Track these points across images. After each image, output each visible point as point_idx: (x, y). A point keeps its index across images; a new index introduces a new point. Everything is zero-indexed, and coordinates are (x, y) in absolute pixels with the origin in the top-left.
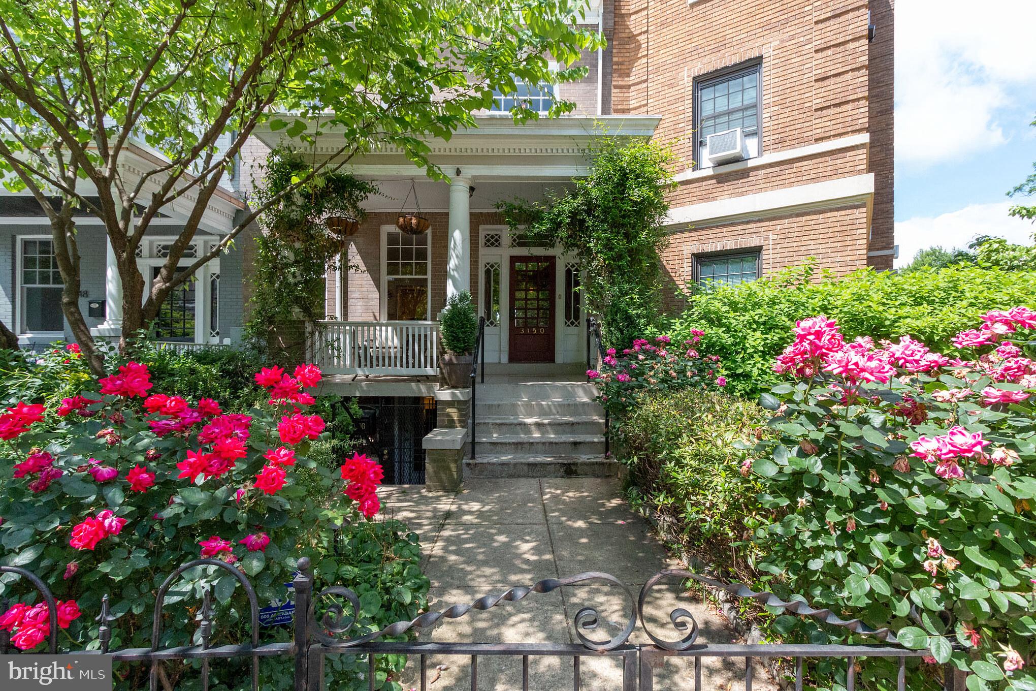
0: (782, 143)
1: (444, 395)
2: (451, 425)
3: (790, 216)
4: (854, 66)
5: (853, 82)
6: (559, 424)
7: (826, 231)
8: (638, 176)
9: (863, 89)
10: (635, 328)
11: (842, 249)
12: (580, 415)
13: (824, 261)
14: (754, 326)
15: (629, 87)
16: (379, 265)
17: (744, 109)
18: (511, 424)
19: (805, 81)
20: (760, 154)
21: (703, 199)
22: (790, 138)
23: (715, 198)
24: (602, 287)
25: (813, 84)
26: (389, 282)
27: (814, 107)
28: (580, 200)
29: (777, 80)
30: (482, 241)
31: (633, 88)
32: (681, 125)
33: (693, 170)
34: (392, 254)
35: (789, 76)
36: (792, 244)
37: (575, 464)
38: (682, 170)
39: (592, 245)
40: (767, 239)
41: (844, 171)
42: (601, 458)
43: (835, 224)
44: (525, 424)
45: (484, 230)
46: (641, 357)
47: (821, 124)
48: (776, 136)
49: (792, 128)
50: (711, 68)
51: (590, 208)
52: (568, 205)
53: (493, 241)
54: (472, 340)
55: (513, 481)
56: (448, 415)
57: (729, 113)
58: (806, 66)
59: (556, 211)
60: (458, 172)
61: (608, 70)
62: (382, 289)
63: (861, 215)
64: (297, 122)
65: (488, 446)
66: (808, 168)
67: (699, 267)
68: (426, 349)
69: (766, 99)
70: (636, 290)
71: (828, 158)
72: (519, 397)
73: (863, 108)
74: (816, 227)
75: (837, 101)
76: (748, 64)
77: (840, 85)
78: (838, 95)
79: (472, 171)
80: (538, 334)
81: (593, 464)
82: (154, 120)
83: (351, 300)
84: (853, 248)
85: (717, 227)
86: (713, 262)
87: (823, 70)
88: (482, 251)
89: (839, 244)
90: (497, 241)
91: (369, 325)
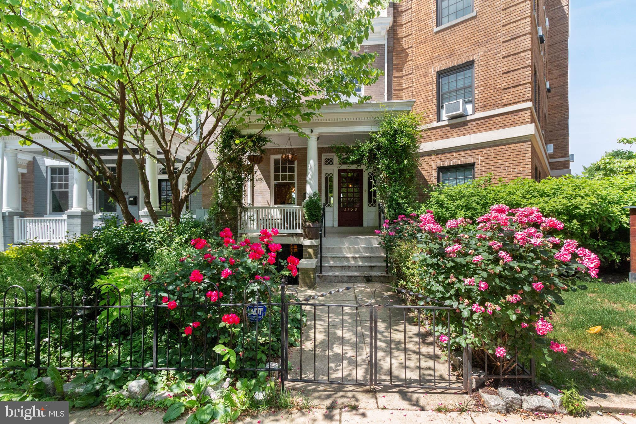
0: (485, 107)
1: (307, 242)
2: (310, 257)
3: (490, 147)
4: (523, 66)
5: (523, 74)
6: (364, 257)
7: (509, 154)
8: (402, 132)
9: (528, 78)
10: (402, 209)
11: (518, 164)
12: (374, 253)
13: (509, 171)
14: (461, 208)
15: (402, 77)
16: (270, 176)
17: (465, 88)
18: (339, 257)
19: (497, 74)
20: (474, 112)
21: (443, 137)
22: (489, 104)
23: (449, 137)
24: (385, 188)
25: (501, 75)
26: (275, 184)
27: (502, 88)
28: (374, 144)
29: (482, 73)
30: (323, 161)
31: (404, 78)
32: (430, 98)
33: (437, 122)
34: (276, 170)
35: (489, 71)
36: (491, 162)
37: (371, 276)
38: (431, 121)
39: (380, 166)
40: (478, 159)
41: (518, 122)
42: (384, 274)
43: (514, 151)
44: (346, 257)
45: (324, 156)
46: (401, 224)
47: (506, 97)
48: (482, 103)
49: (490, 99)
50: (446, 67)
51: (379, 148)
52: (367, 146)
53: (329, 162)
54: (320, 215)
55: (340, 284)
56: (309, 252)
57: (457, 90)
58: (498, 66)
59: (361, 149)
60: (312, 131)
61: (391, 69)
62: (271, 188)
63: (528, 146)
64: (241, 118)
65: (329, 268)
66: (499, 120)
67: (441, 174)
68: (296, 219)
69: (477, 83)
70: (403, 190)
71: (510, 115)
72: (344, 244)
73: (529, 88)
74: (504, 152)
75: (515, 85)
76: (467, 64)
77: (516, 76)
78: (515, 82)
79: (319, 130)
80: (354, 211)
81: (380, 276)
82: (173, 115)
83: (255, 195)
84: (524, 163)
85: (450, 152)
86: (449, 171)
87: (507, 68)
88: (324, 167)
89: (517, 162)
90: (331, 161)
91: (265, 208)
